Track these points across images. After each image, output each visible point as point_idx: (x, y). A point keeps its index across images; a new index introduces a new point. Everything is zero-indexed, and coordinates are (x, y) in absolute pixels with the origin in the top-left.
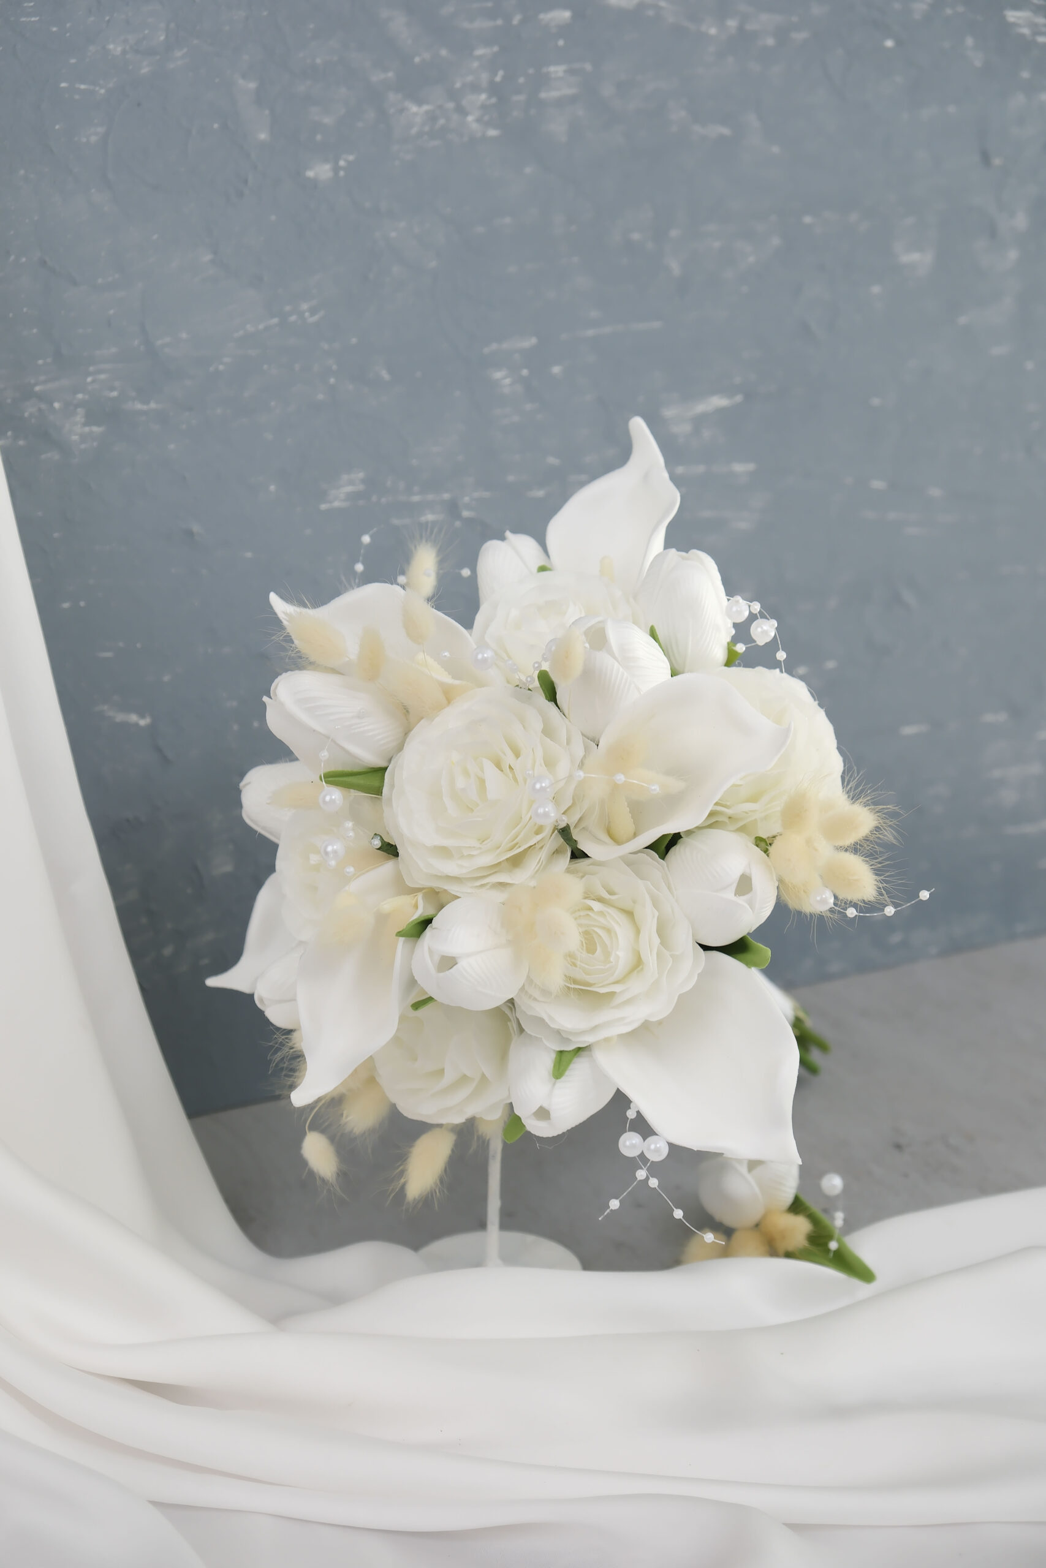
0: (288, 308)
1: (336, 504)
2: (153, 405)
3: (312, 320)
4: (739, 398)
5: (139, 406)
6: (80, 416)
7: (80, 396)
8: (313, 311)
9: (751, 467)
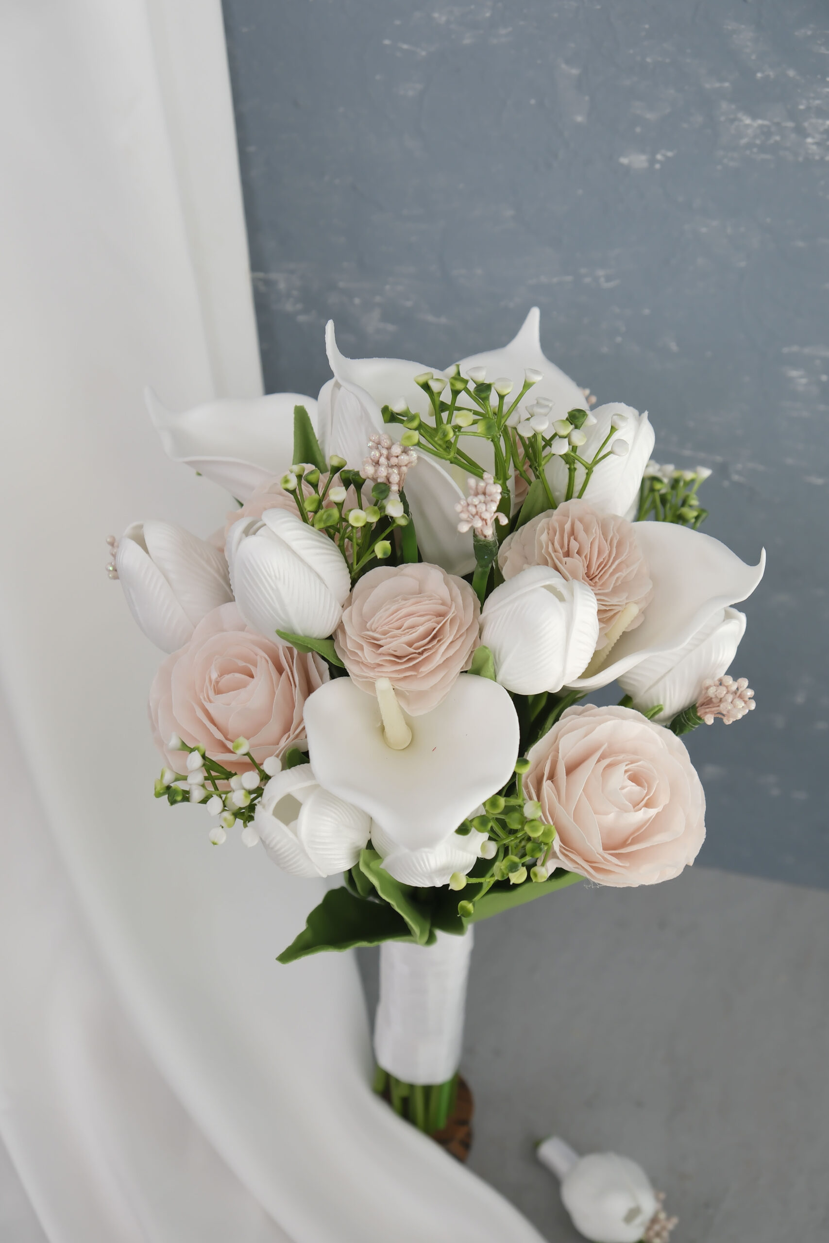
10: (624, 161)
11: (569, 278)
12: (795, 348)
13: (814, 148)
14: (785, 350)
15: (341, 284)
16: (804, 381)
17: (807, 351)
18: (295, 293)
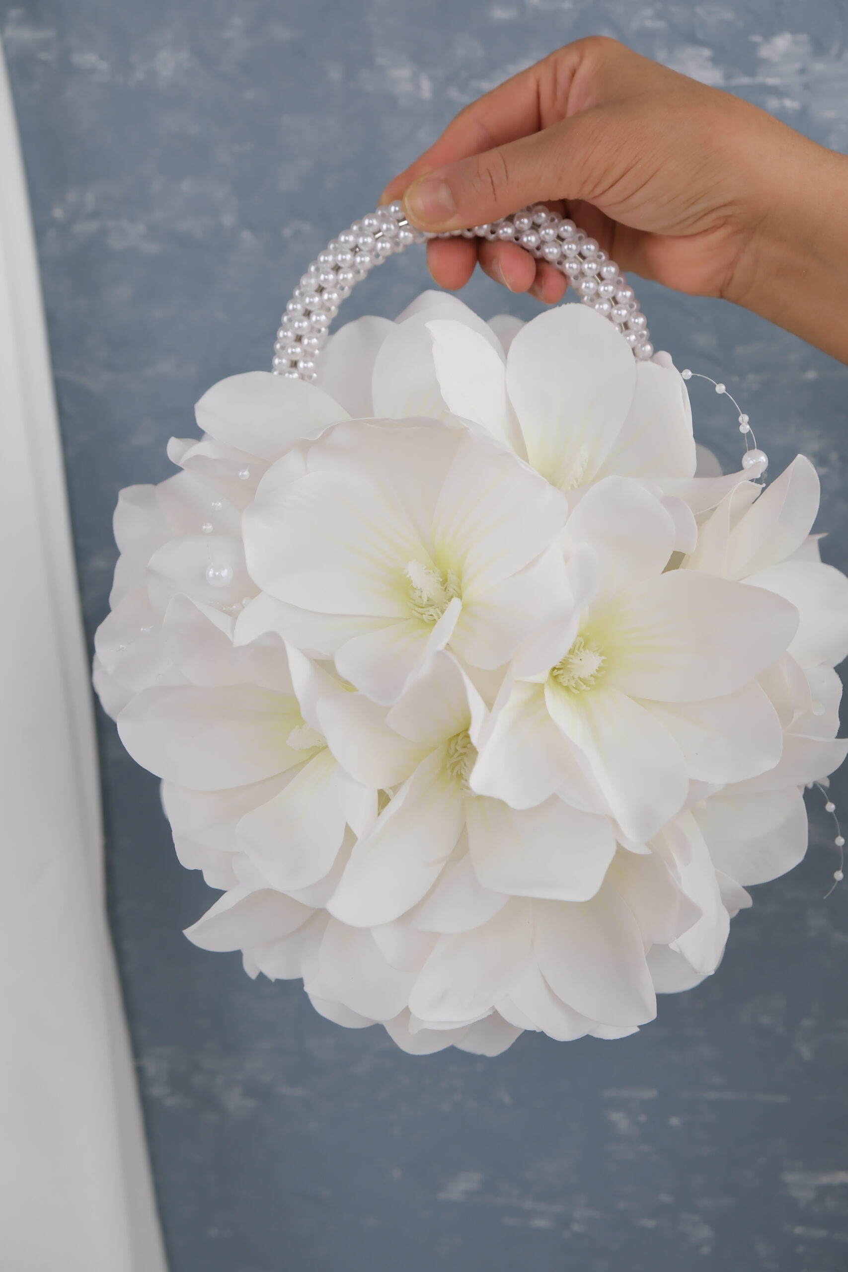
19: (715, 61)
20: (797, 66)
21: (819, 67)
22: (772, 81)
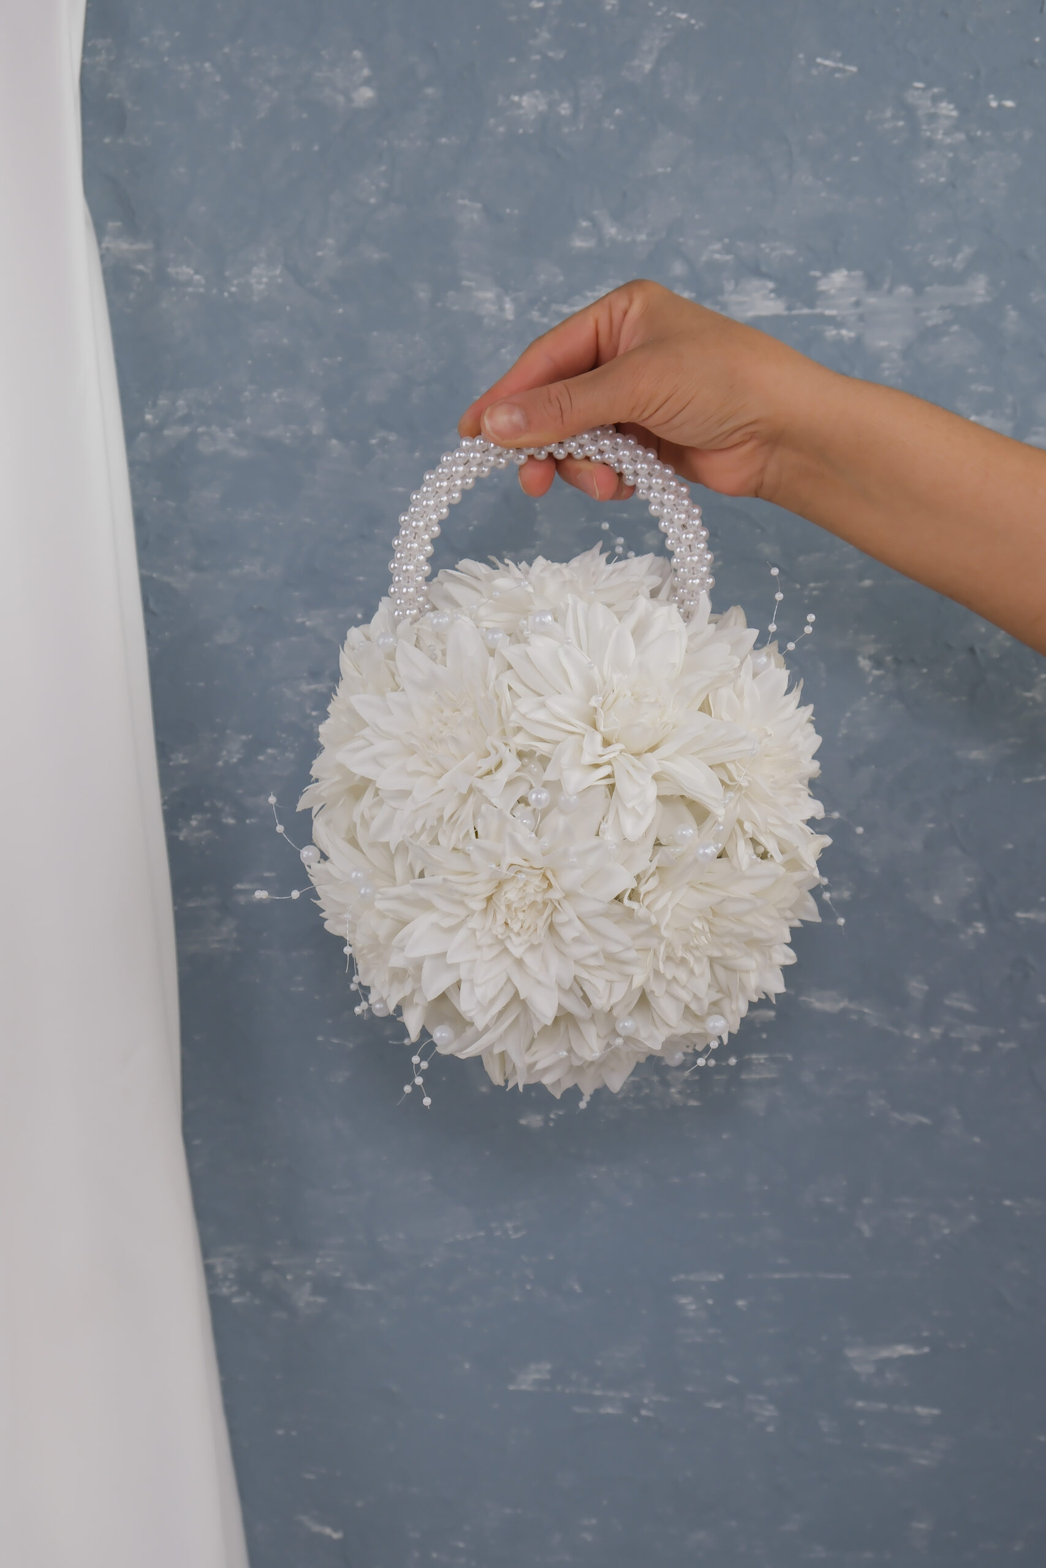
0: (494, 1225)
1: (524, 1387)
2: (369, 1287)
3: (514, 1236)
4: (926, 1350)
5: (357, 1286)
6: (307, 1287)
7: (309, 1273)
8: (516, 1229)
9: (936, 1412)
10: (523, 1122)
11: (482, 1233)
12: (682, 1277)
13: (677, 1096)
14: (674, 1279)
15: (275, 1263)
16: (693, 1307)
17: (693, 1277)
18: (231, 1276)
19: (778, 292)
20: (853, 299)
21: (872, 300)
22: (828, 312)
